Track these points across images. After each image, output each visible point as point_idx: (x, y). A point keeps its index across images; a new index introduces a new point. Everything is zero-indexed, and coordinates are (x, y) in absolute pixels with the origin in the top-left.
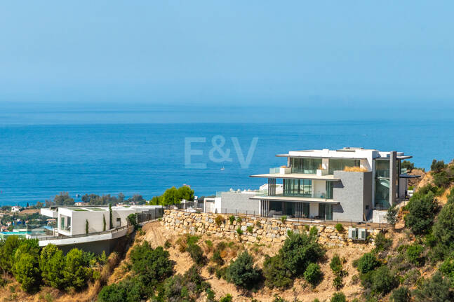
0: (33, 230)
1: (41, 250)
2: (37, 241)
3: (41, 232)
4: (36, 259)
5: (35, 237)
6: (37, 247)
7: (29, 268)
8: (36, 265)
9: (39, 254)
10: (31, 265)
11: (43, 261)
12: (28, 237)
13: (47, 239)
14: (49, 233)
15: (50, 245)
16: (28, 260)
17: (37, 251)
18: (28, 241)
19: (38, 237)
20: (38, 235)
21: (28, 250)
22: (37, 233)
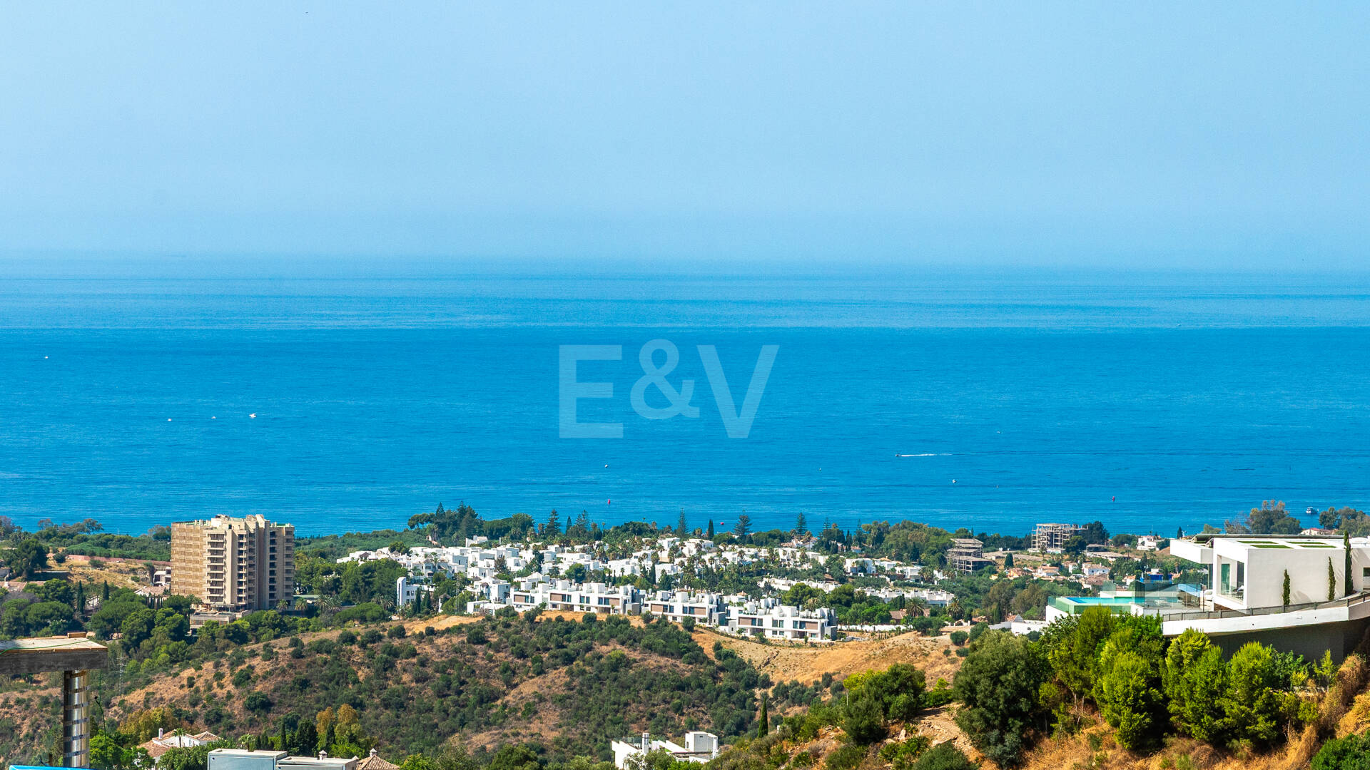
0: (1149, 595)
1: (1168, 644)
2: (1159, 621)
3: (1170, 599)
4: (1155, 666)
5: (1153, 613)
6: (1158, 637)
7: (1137, 689)
8: (1156, 682)
9: (1163, 653)
10: (1142, 682)
11: (1173, 673)
12: (1136, 610)
13: (1183, 617)
14: (1189, 602)
15: (1189, 634)
16: (1134, 669)
17: (1157, 647)
18: (1135, 622)
19: (1162, 612)
20: (1162, 606)
21: (1134, 644)
22: (1159, 602)
